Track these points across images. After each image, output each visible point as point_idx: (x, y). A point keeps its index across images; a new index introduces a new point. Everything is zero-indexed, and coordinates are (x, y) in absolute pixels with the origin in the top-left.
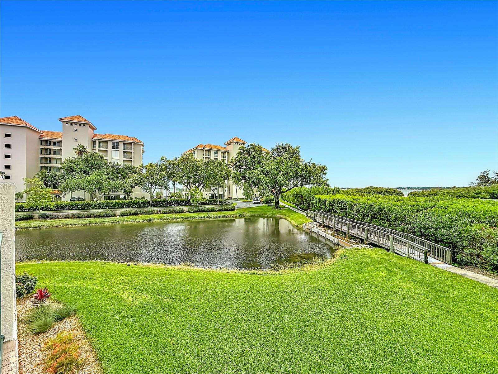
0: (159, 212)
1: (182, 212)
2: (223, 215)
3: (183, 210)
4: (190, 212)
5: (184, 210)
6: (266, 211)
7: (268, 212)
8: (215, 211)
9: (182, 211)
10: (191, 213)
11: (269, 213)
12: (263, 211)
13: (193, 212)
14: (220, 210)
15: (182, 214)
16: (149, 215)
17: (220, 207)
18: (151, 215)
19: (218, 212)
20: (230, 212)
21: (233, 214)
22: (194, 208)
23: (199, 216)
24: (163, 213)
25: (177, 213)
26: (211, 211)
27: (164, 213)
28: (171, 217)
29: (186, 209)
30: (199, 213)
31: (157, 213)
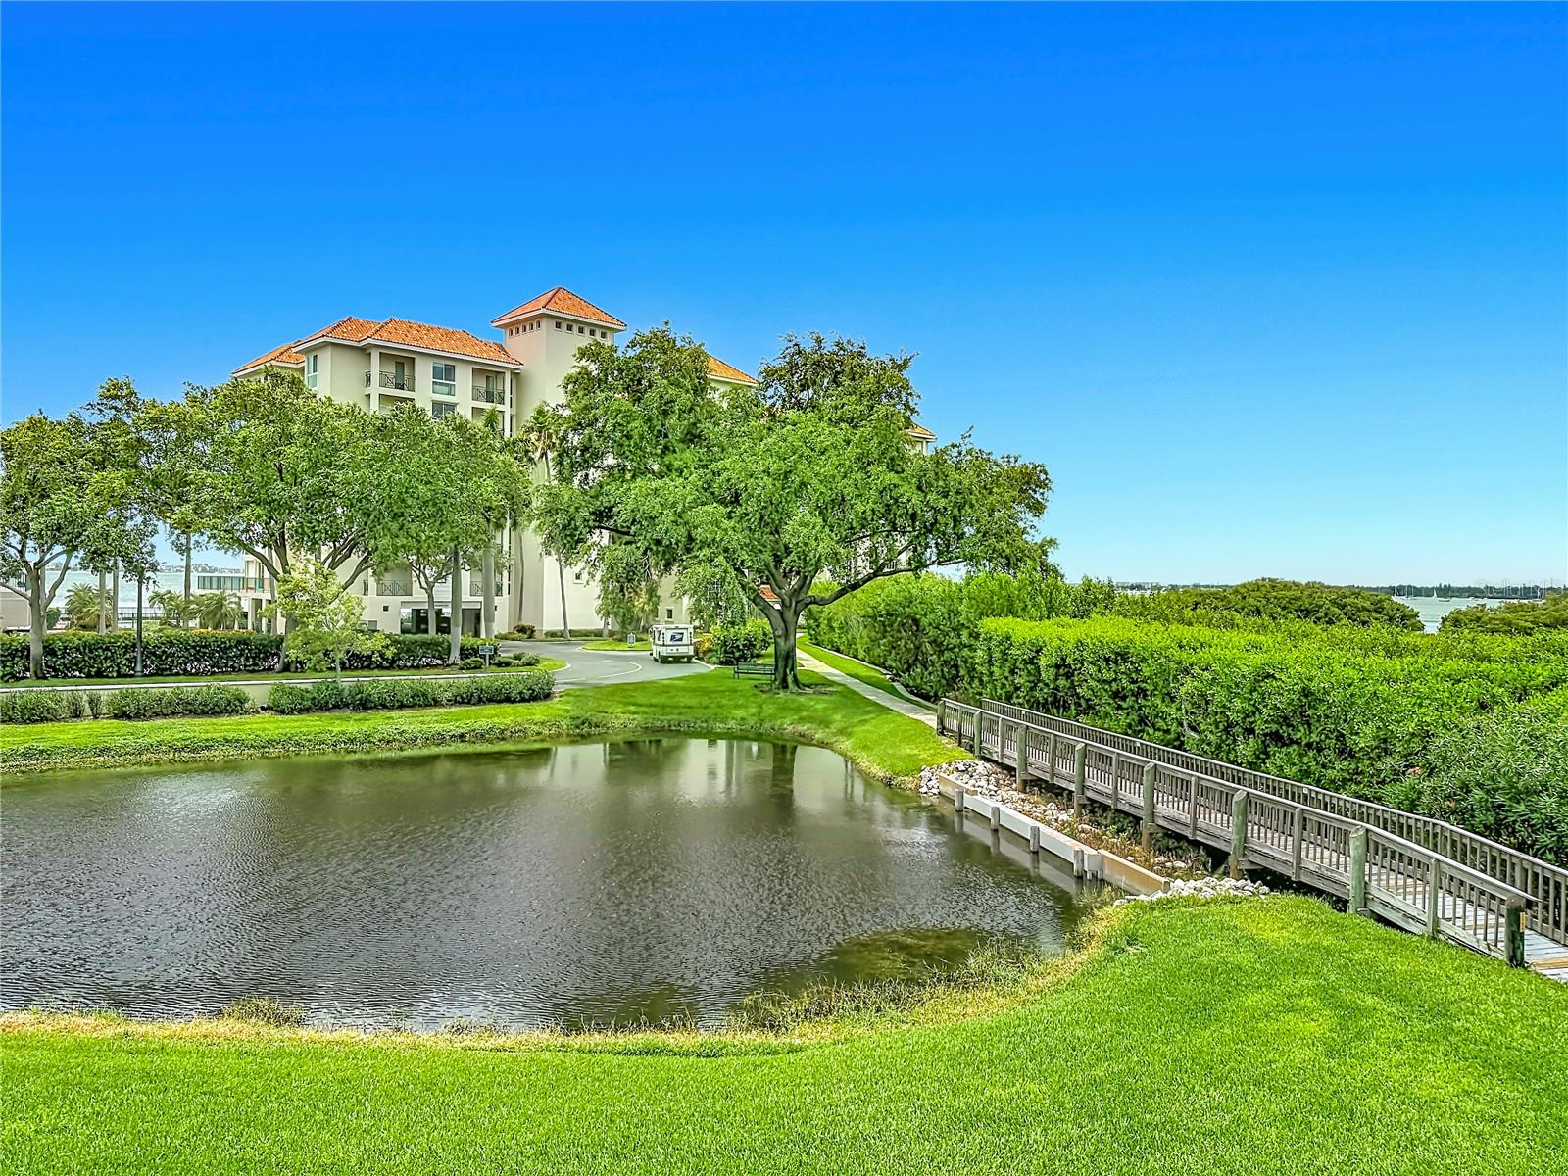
0: (88, 711)
1: (231, 713)
2: (482, 724)
3: (242, 700)
4: (282, 712)
5: (246, 700)
6: (724, 701)
7: (737, 707)
8: (436, 703)
9: (235, 706)
10: (291, 713)
11: (739, 713)
12: (706, 701)
13: (301, 711)
14: (464, 699)
15: (236, 718)
16: (21, 728)
17: (464, 680)
18: (39, 727)
19: (453, 709)
20: (522, 707)
21: (538, 718)
22: (303, 683)
23: (336, 730)
24: (116, 717)
25: (204, 714)
26: (412, 706)
27: (123, 716)
28: (166, 736)
29: (257, 689)
30: (337, 713)
31: (77, 714)
